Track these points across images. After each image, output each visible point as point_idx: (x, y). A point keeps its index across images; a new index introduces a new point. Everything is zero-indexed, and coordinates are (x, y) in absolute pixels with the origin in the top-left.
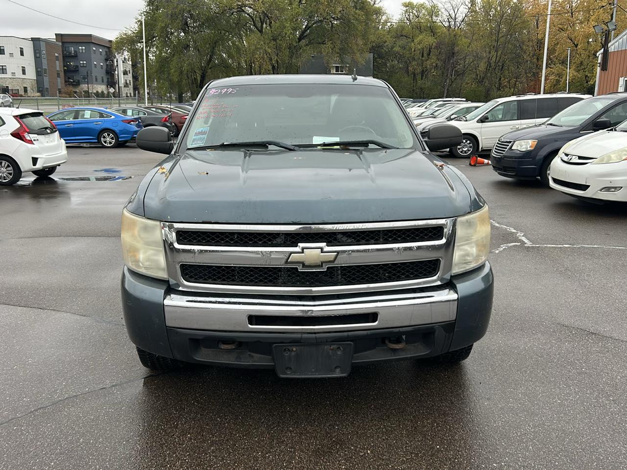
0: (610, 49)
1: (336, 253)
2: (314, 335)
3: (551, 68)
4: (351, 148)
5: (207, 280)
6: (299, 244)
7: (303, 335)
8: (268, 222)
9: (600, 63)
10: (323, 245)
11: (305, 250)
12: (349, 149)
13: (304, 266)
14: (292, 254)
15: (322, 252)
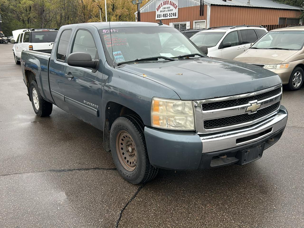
0: (140, 11)
1: (260, 104)
2: (256, 142)
3: (92, 19)
4: (190, 58)
5: (214, 126)
6: (249, 102)
7: (253, 143)
8: (239, 94)
9: (137, 18)
10: (256, 101)
11: (252, 104)
12: (189, 58)
13: (251, 111)
14: (248, 107)
15: (257, 104)
